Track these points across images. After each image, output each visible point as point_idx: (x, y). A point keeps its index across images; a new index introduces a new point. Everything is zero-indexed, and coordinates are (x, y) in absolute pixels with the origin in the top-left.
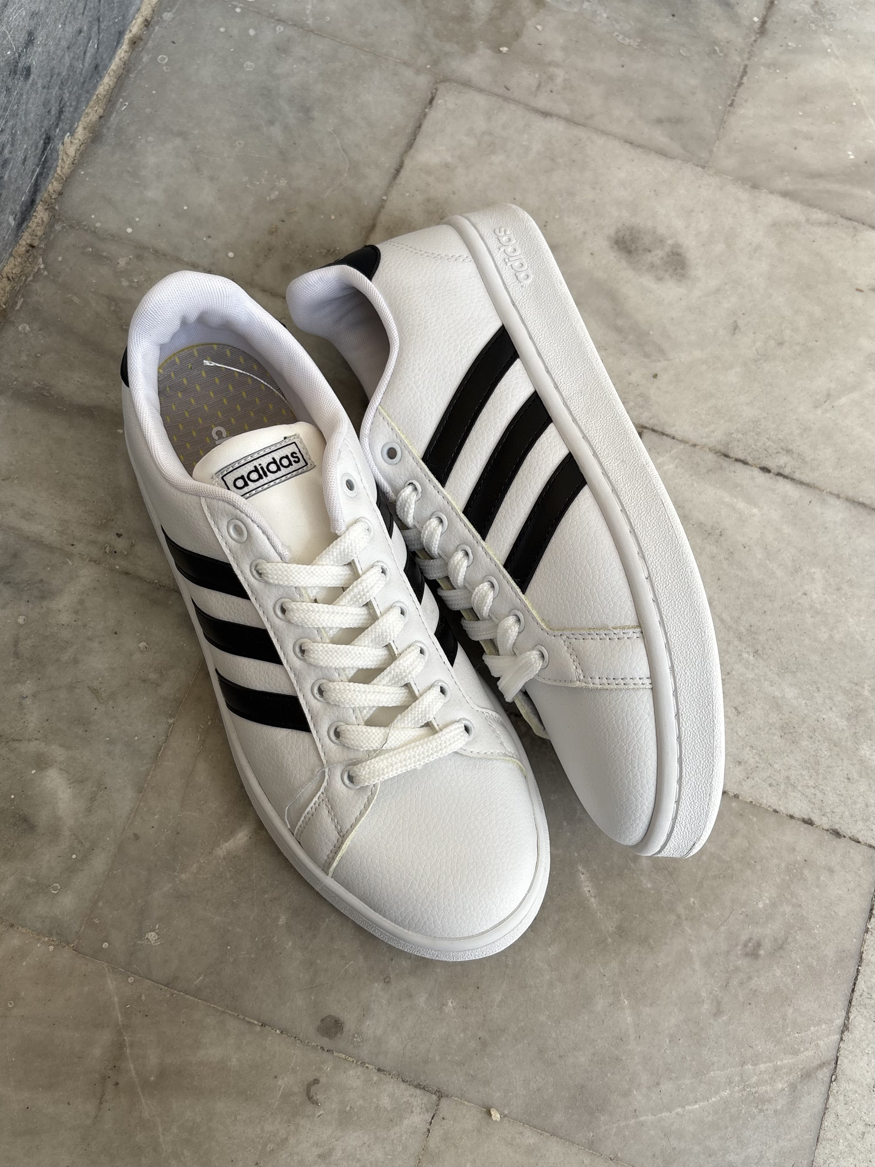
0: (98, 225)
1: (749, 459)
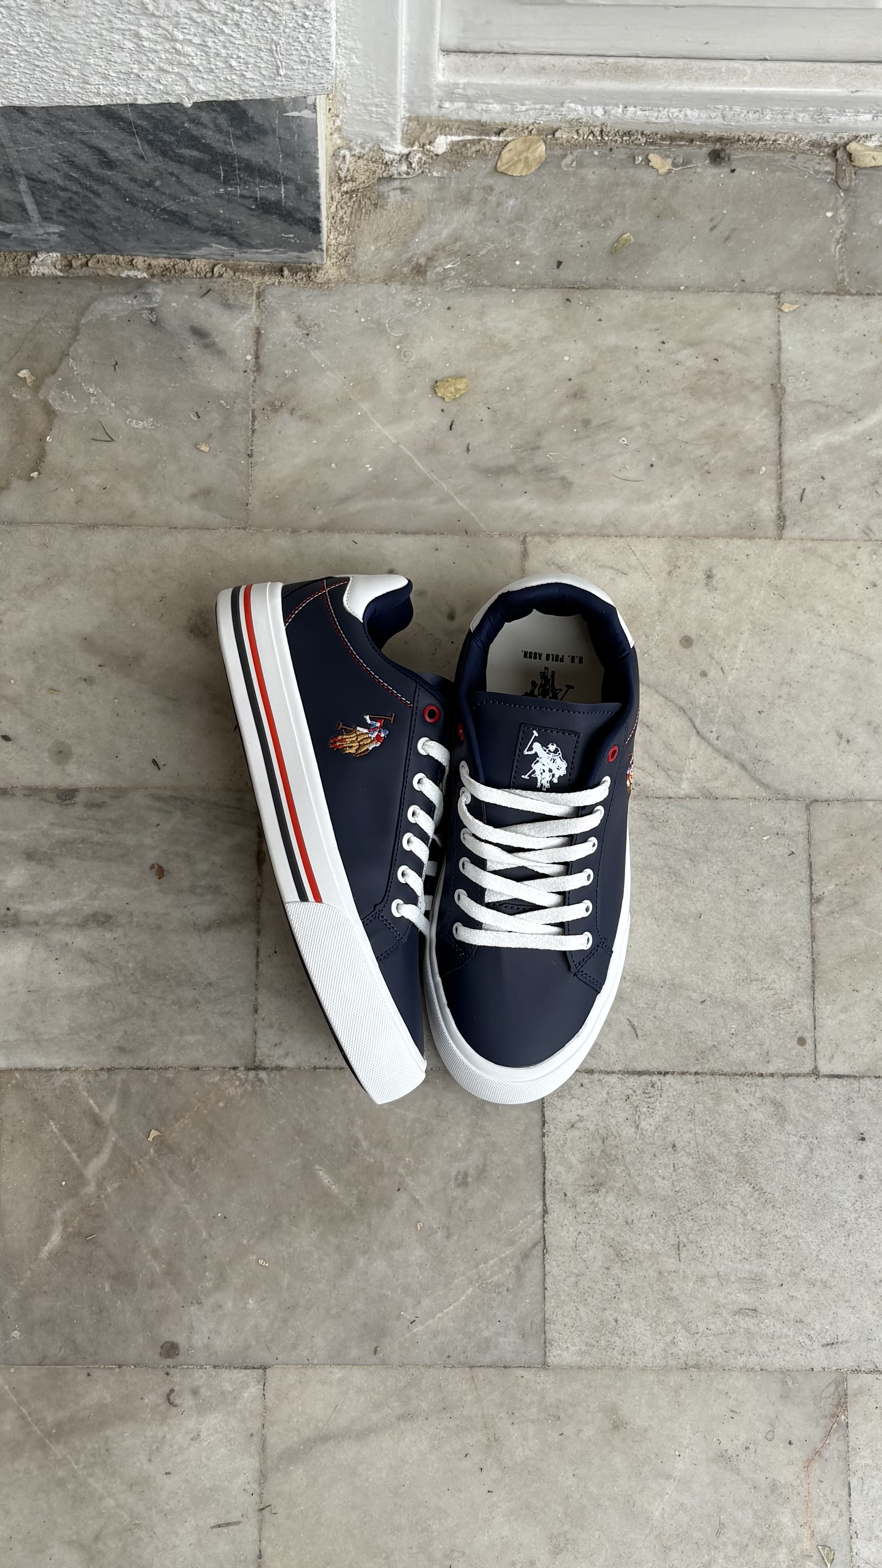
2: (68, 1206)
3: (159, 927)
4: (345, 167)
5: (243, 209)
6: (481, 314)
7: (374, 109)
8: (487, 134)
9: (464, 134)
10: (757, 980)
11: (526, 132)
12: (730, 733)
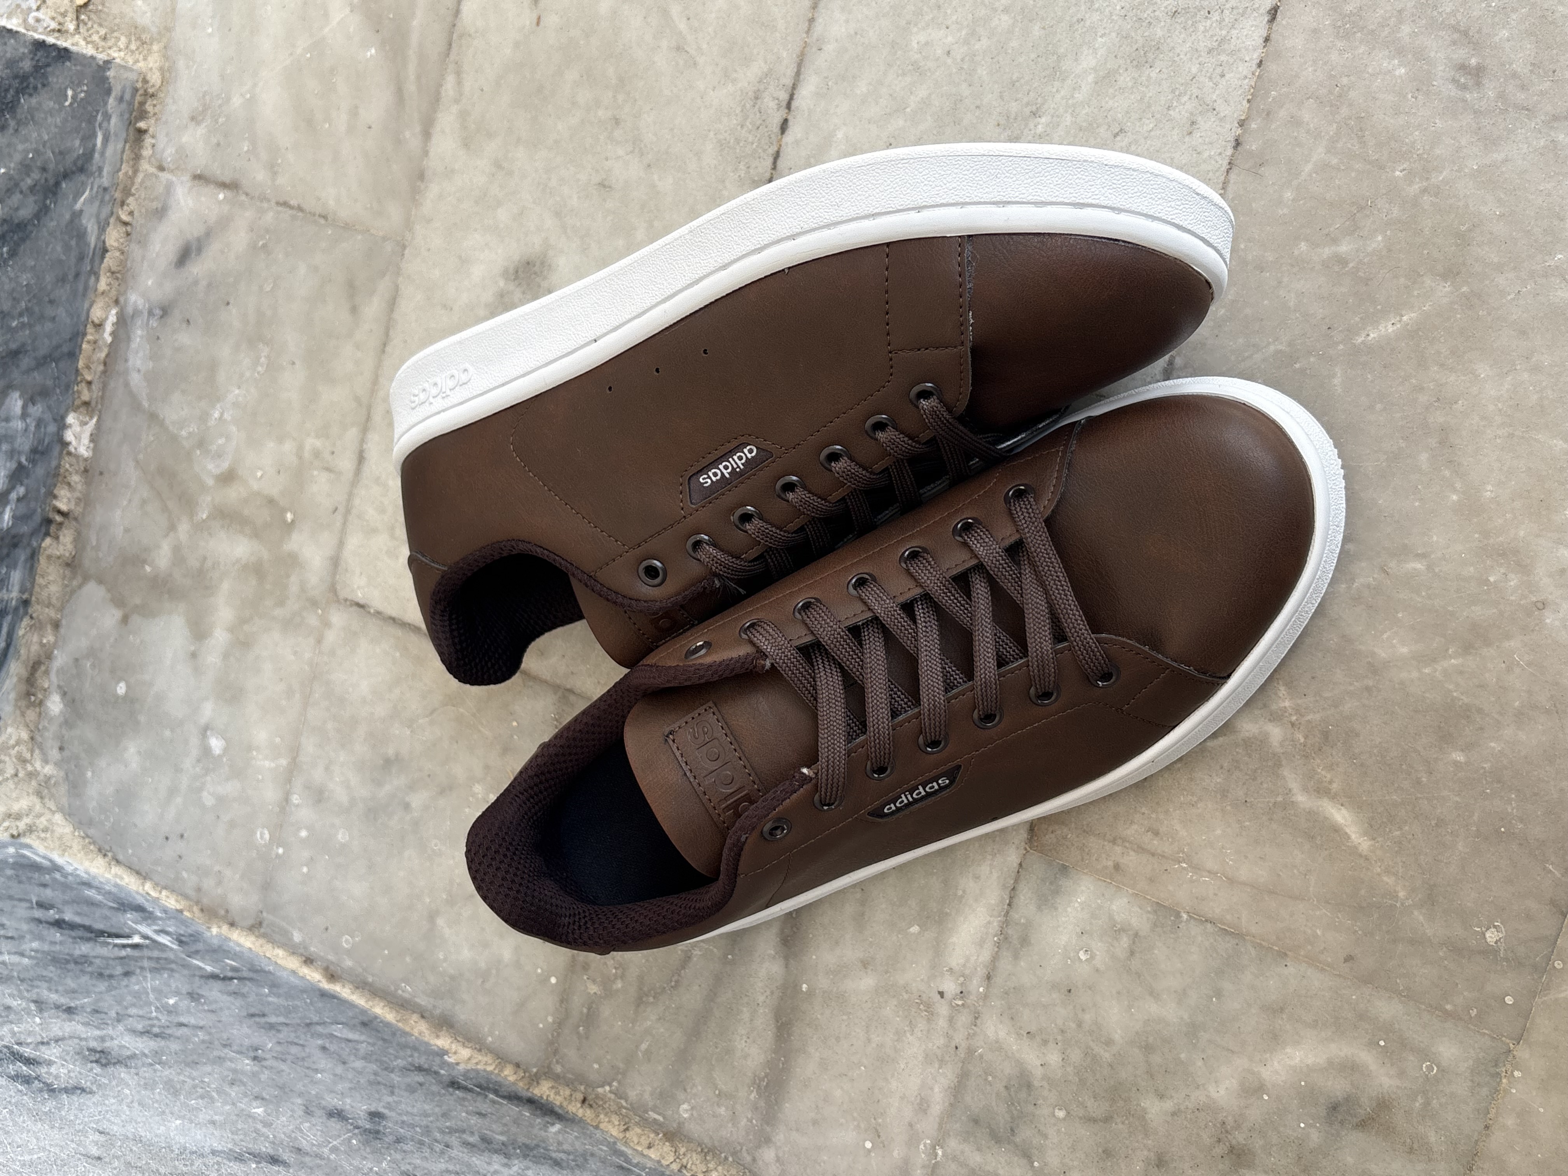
0: (550, 1019)
1: (772, 150)
4: (47, 21)
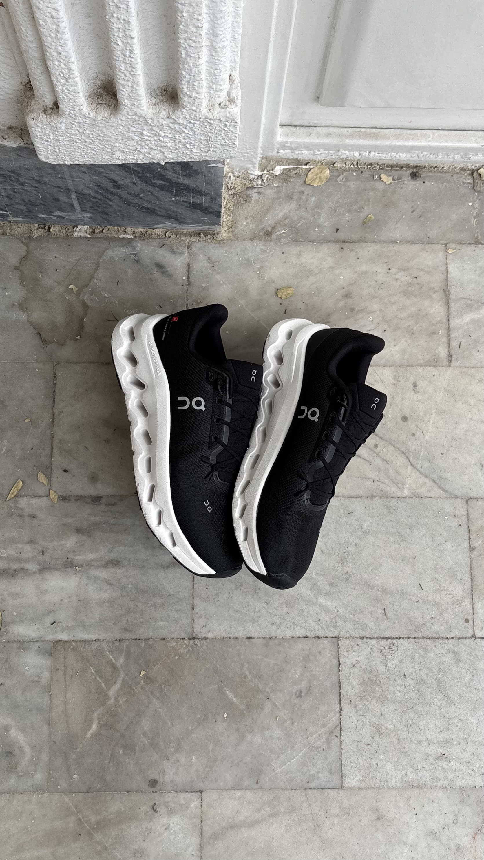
2: (100, 710)
3: (144, 567)
4: (230, 182)
5: (183, 207)
6: (299, 255)
7: (246, 155)
8: (300, 165)
9: (289, 165)
10: (444, 590)
11: (320, 164)
12: (427, 464)
